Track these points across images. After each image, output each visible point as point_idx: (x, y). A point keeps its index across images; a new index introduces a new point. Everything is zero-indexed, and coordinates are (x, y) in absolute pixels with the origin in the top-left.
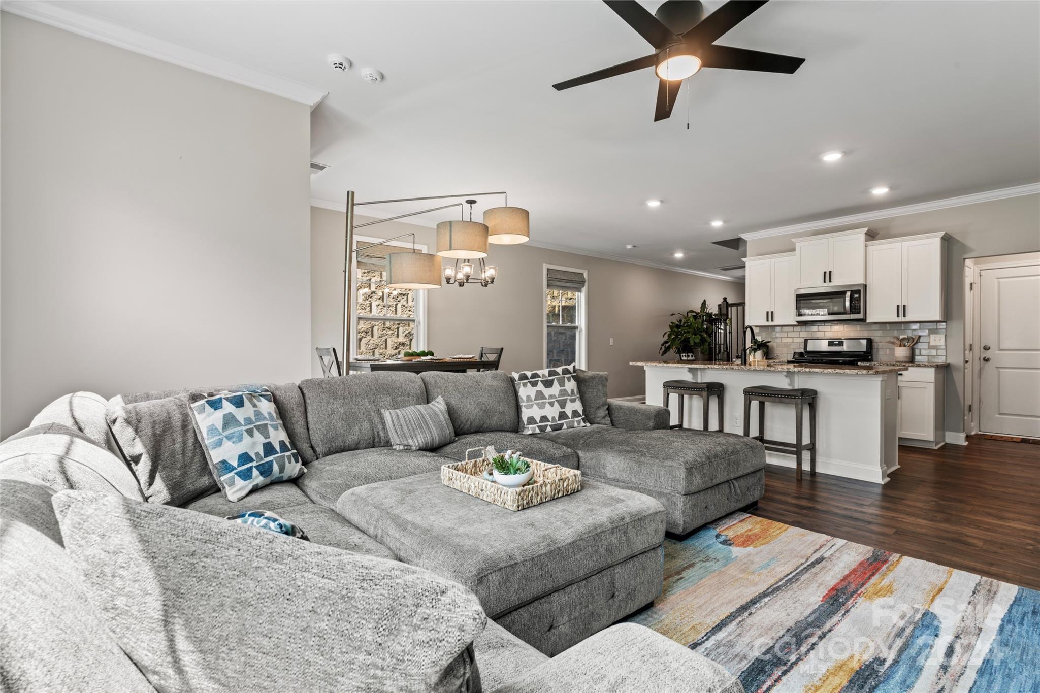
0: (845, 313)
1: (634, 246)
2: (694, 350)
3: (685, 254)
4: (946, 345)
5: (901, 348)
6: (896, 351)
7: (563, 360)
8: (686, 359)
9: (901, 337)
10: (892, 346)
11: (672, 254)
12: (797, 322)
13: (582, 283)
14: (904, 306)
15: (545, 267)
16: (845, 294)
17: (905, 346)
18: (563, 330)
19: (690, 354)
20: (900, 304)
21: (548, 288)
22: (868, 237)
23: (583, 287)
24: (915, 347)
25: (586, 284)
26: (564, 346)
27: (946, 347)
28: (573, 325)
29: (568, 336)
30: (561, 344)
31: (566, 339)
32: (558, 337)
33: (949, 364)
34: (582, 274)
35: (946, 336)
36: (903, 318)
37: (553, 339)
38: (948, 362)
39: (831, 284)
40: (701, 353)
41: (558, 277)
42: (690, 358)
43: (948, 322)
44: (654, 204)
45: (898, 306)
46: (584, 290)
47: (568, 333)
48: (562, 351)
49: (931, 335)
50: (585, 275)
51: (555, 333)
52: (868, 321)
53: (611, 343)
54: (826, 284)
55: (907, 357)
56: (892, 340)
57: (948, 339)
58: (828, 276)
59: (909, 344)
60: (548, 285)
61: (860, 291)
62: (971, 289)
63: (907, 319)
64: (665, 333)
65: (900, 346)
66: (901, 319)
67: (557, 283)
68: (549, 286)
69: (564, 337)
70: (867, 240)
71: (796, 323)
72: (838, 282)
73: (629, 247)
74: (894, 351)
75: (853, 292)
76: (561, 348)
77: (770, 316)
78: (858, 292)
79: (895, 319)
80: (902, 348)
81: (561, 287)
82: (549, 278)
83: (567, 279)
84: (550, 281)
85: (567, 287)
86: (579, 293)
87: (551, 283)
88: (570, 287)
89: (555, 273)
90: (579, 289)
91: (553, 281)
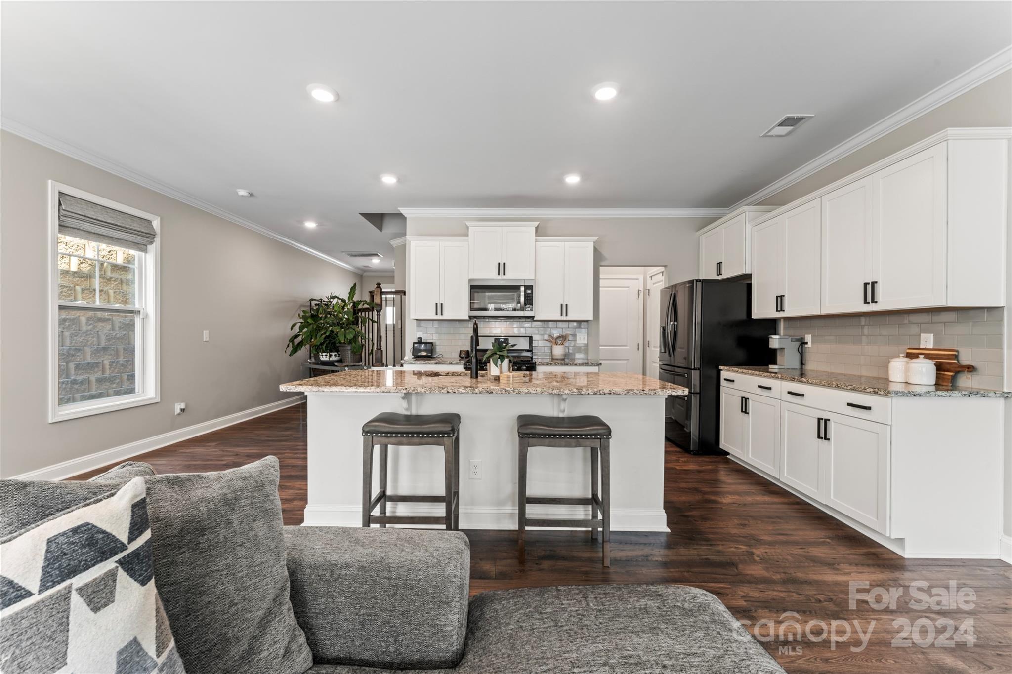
0: (519, 309)
1: (251, 195)
2: (340, 348)
3: (320, 224)
6: (554, 349)
7: (107, 363)
8: (327, 359)
11: (301, 222)
12: (470, 316)
13: (150, 236)
14: (567, 305)
15: (52, 189)
16: (520, 289)
18: (106, 315)
19: (333, 354)
20: (563, 303)
21: (58, 232)
22: (538, 233)
23: (151, 243)
25: (157, 239)
26: (109, 340)
27: (588, 345)
28: (129, 307)
29: (117, 325)
30: (103, 338)
31: (113, 329)
32: (95, 327)
34: (149, 222)
35: (588, 334)
37: (84, 328)
39: (504, 277)
40: (352, 352)
41: (91, 213)
42: (333, 359)
43: (589, 322)
44: (322, 95)
45: (562, 305)
46: (153, 249)
47: (118, 320)
48: (105, 349)
50: (156, 224)
51: (88, 320)
52: (536, 319)
53: (206, 336)
54: (499, 277)
56: (549, 338)
58: (502, 268)
60: (60, 225)
61: (532, 286)
63: (568, 318)
64: (294, 325)
65: (556, 344)
66: (564, 317)
68: (62, 227)
69: (109, 327)
70: (536, 235)
71: (468, 318)
72: (511, 276)
73: (242, 192)
75: (527, 288)
76: (103, 344)
77: (440, 308)
78: (530, 287)
81: (98, 236)
82: (66, 213)
83: (113, 222)
84: (69, 219)
85: (112, 238)
86: (143, 254)
87: (70, 222)
88: (119, 239)
89: (79, 206)
90: (143, 246)
91: (76, 221)
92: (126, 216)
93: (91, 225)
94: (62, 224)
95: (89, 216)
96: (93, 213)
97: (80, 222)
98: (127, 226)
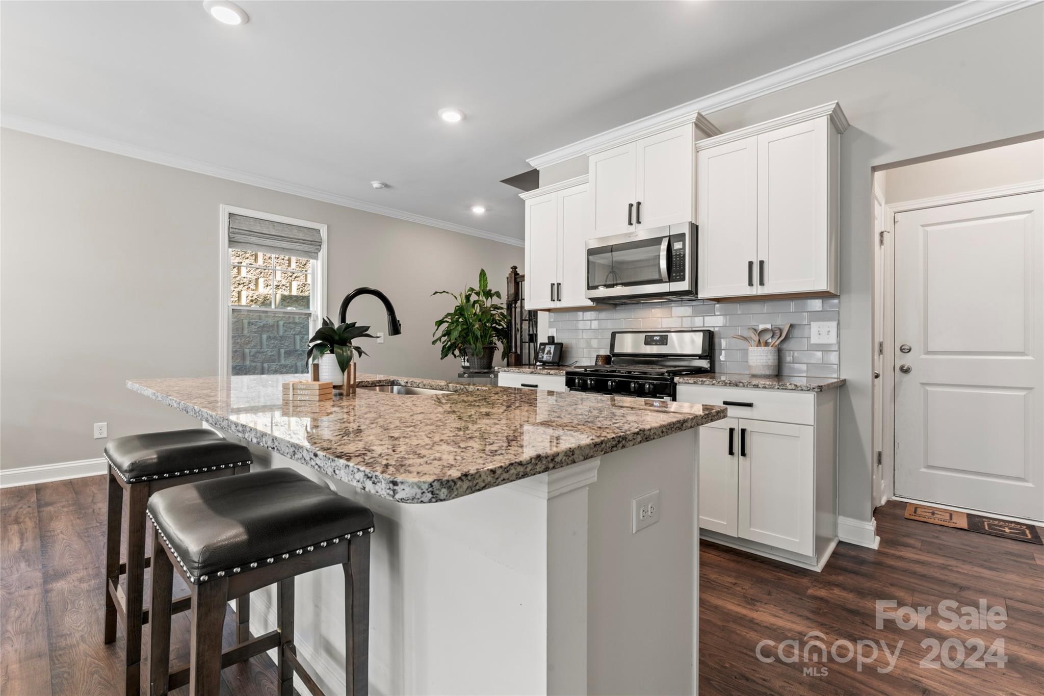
0: (660, 281)
1: (386, 185)
3: (487, 207)
4: (839, 343)
5: (759, 349)
6: (750, 354)
9: (761, 327)
10: (742, 344)
11: (469, 207)
12: (592, 299)
13: (317, 244)
14: (762, 263)
15: (223, 211)
16: (660, 244)
17: (767, 344)
20: (754, 260)
21: (230, 246)
22: (699, 133)
23: (320, 251)
24: (785, 346)
25: (324, 246)
27: (839, 348)
33: (845, 381)
34: (316, 231)
35: (838, 324)
36: (759, 287)
38: (842, 378)
39: (640, 227)
41: (257, 228)
43: (842, 297)
45: (751, 264)
46: (321, 255)
49: (812, 323)
50: (324, 234)
52: (700, 296)
54: (632, 229)
55: (768, 367)
56: (747, 333)
57: (842, 331)
58: (635, 213)
59: (774, 340)
60: (230, 241)
61: (684, 235)
62: (882, 242)
63: (767, 290)
65: (759, 344)
66: (757, 290)
67: (253, 239)
68: (232, 242)
70: (697, 139)
71: (590, 303)
72: (650, 224)
73: (376, 185)
74: (747, 354)
75: (671, 239)
77: (556, 291)
78: (681, 237)
79: (745, 290)
80: (762, 349)
81: (270, 248)
82: (234, 230)
83: (277, 234)
84: (237, 235)
85: (283, 248)
86: (315, 261)
87: (238, 237)
88: (290, 249)
89: (248, 223)
90: (313, 254)
91: (243, 236)
92: (293, 227)
93: (257, 238)
94: (233, 240)
95: (254, 230)
96: (259, 228)
97: (247, 237)
98: (291, 236)
